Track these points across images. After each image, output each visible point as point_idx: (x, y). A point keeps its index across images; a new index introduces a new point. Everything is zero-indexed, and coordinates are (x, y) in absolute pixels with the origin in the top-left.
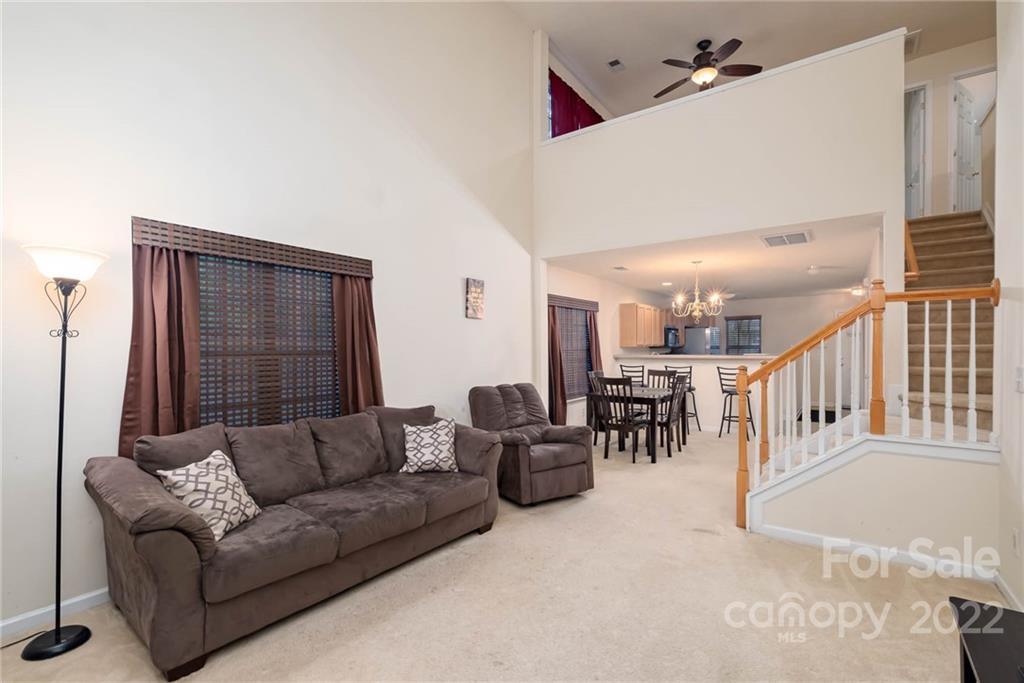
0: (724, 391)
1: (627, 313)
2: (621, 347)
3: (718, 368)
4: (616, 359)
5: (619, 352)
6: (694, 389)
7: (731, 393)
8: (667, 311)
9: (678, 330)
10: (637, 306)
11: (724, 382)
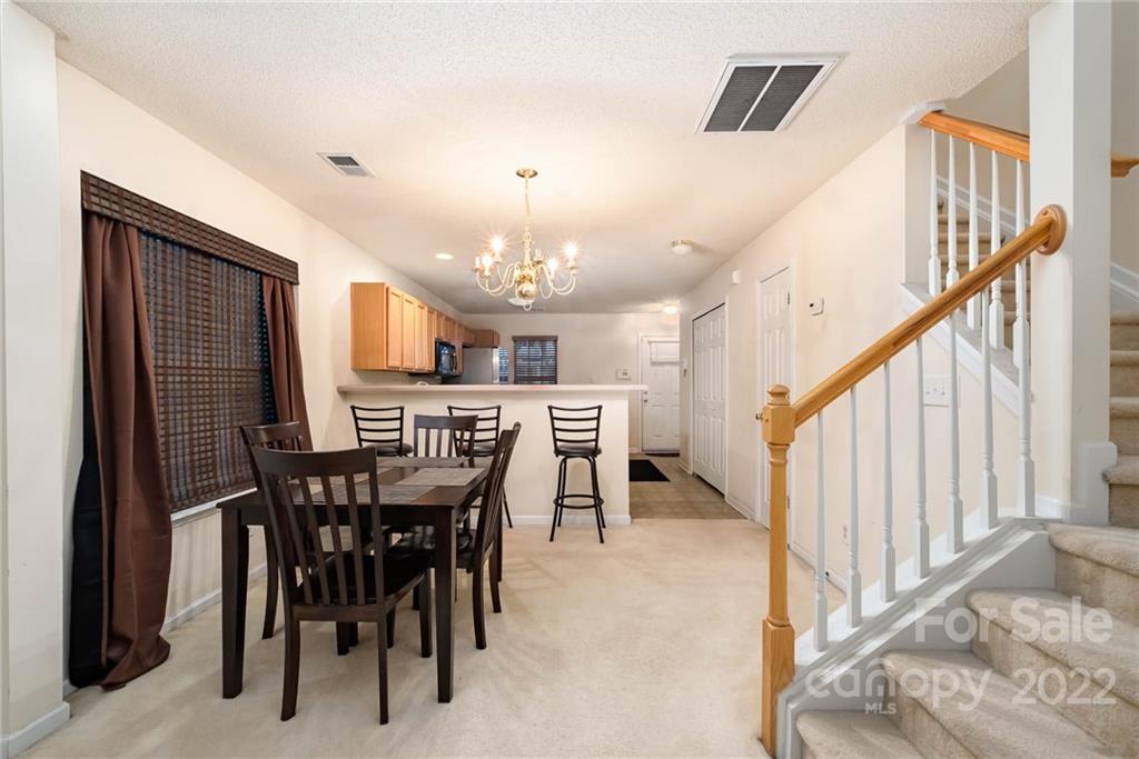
0: (558, 452)
1: (366, 299)
2: (356, 370)
3: (550, 408)
4: (344, 393)
5: (350, 380)
7: (567, 456)
8: (440, 315)
9: (453, 347)
10: (387, 289)
11: (559, 435)
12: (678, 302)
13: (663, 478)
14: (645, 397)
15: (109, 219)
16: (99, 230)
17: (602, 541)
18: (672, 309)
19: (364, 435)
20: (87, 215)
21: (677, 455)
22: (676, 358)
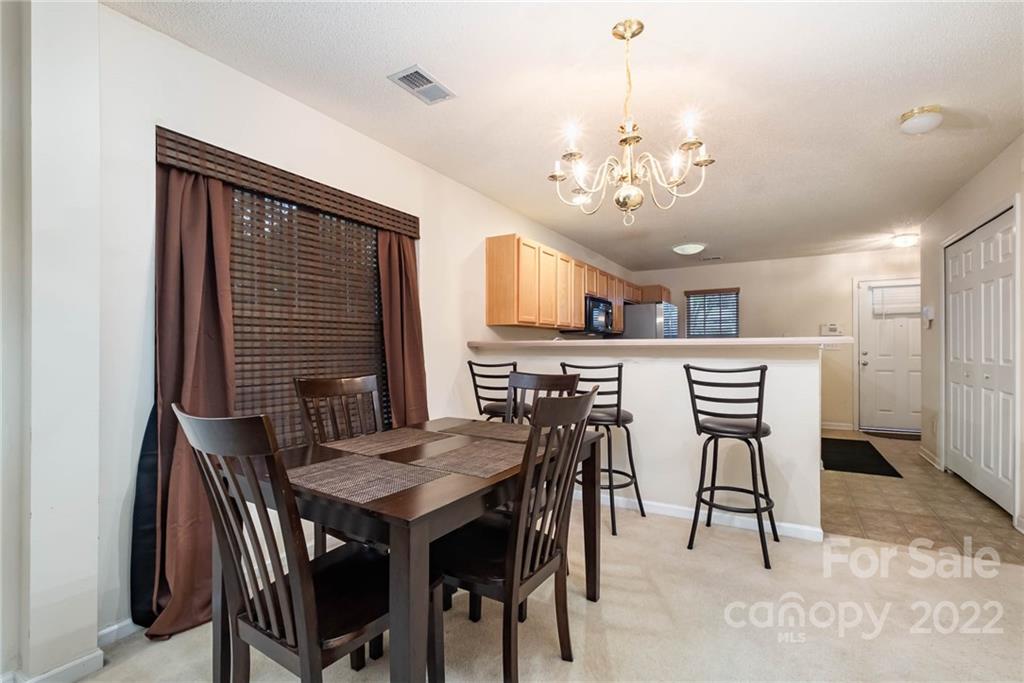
0: (701, 428)
1: (501, 255)
2: (491, 326)
3: (687, 368)
4: (476, 349)
5: (483, 334)
6: (629, 419)
7: (715, 435)
8: (592, 269)
9: (610, 304)
10: (518, 240)
11: (701, 405)
12: (916, 229)
13: (889, 471)
14: (864, 359)
15: (190, 173)
16: (178, 185)
17: (767, 566)
18: (907, 241)
19: (482, 393)
20: (163, 168)
21: (917, 438)
22: (916, 307)
